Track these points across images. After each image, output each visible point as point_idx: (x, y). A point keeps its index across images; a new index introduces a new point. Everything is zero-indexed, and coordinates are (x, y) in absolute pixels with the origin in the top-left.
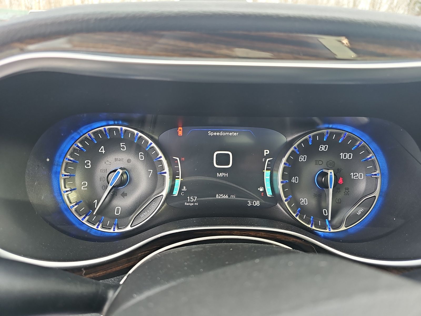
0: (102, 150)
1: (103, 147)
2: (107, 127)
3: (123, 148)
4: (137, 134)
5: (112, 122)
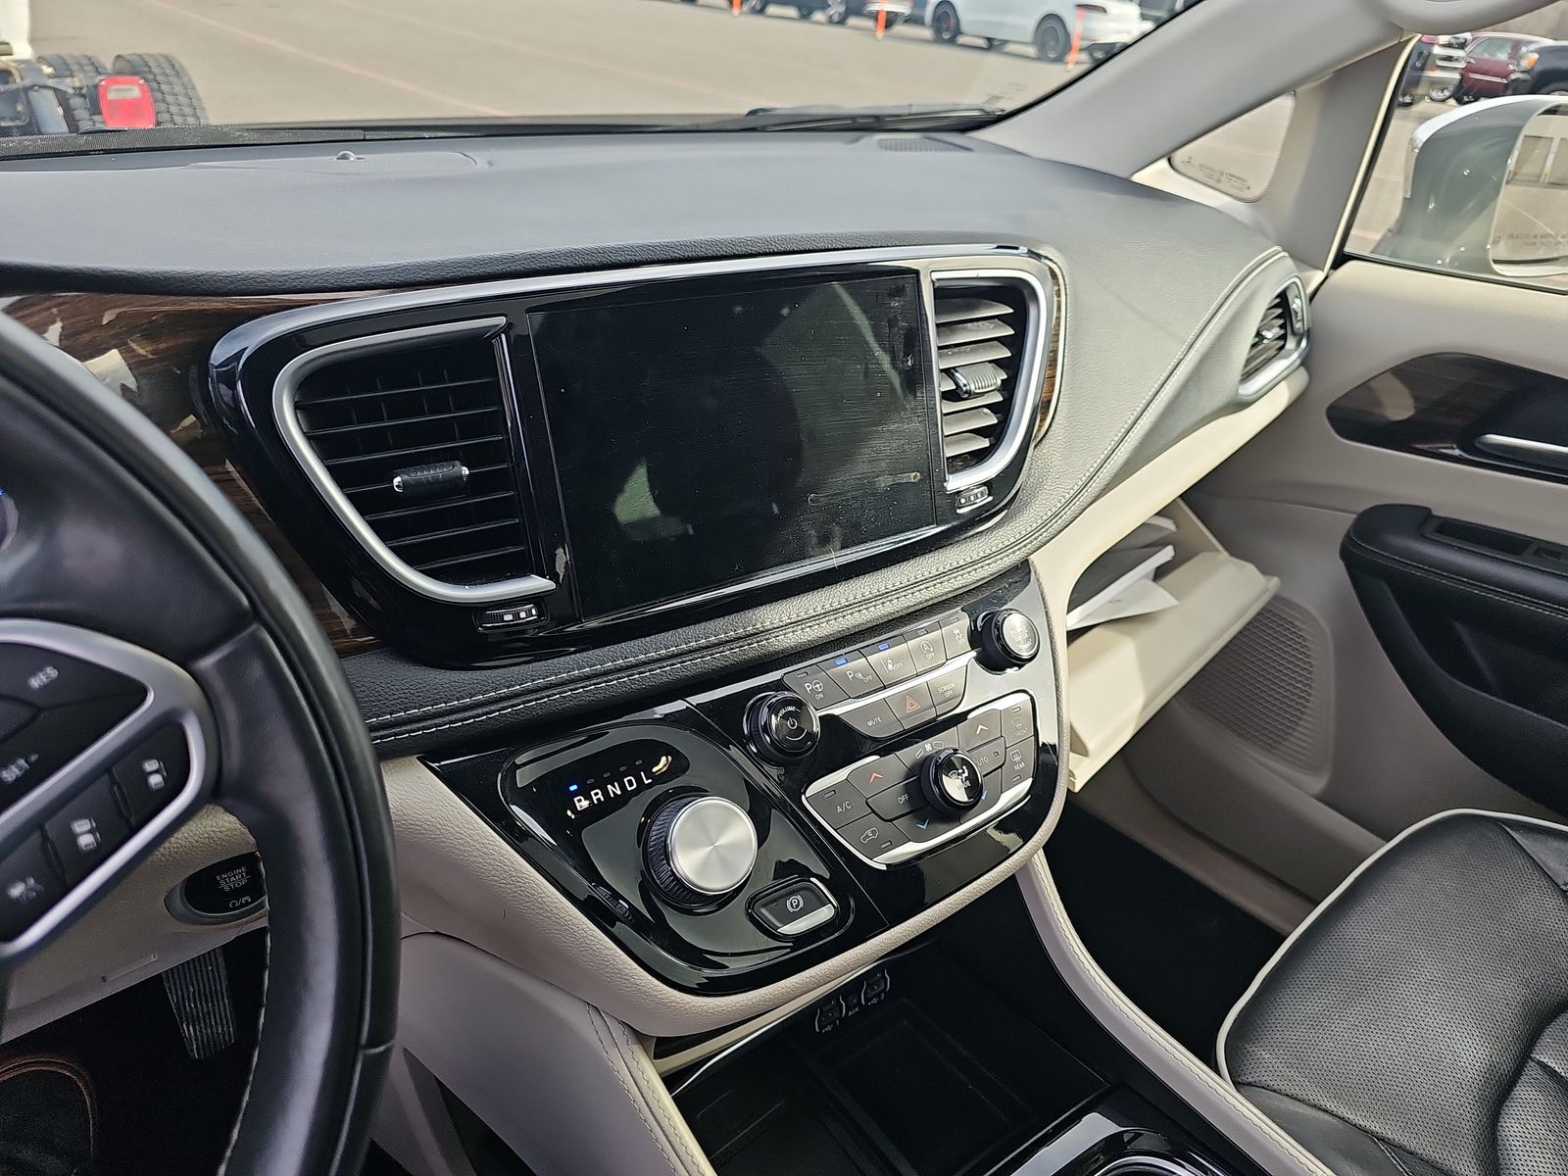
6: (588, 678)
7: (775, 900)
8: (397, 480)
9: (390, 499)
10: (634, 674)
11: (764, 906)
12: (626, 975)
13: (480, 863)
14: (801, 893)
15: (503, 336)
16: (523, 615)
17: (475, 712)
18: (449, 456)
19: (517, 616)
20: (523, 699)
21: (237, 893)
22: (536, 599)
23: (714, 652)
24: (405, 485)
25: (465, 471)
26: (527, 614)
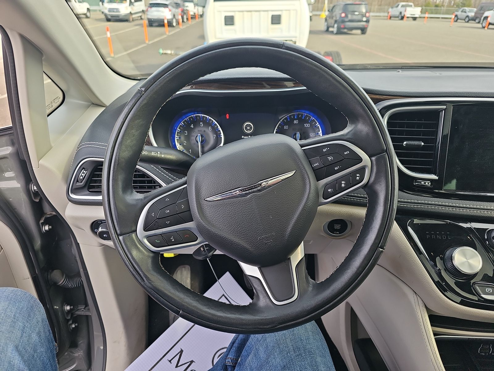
0: (192, 126)
1: (192, 125)
2: (195, 115)
3: (202, 125)
4: (208, 118)
5: (196, 113)
6: (440, 205)
7: (483, 286)
8: (405, 143)
9: (401, 147)
10: (454, 209)
11: (478, 286)
12: (430, 284)
13: (398, 240)
14: (492, 288)
15: (444, 111)
16: (427, 183)
17: (407, 204)
18: (419, 140)
19: (425, 183)
20: (420, 205)
21: (337, 230)
22: (432, 181)
23: (481, 211)
24: (406, 144)
25: (423, 144)
26: (428, 184)
